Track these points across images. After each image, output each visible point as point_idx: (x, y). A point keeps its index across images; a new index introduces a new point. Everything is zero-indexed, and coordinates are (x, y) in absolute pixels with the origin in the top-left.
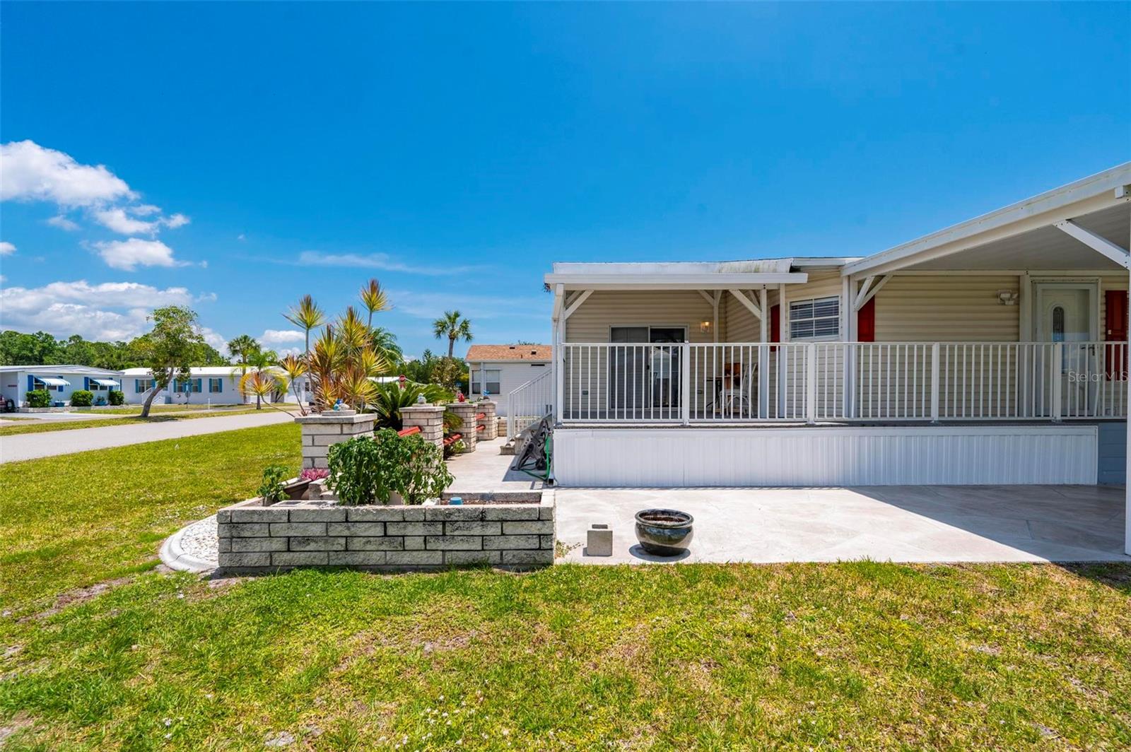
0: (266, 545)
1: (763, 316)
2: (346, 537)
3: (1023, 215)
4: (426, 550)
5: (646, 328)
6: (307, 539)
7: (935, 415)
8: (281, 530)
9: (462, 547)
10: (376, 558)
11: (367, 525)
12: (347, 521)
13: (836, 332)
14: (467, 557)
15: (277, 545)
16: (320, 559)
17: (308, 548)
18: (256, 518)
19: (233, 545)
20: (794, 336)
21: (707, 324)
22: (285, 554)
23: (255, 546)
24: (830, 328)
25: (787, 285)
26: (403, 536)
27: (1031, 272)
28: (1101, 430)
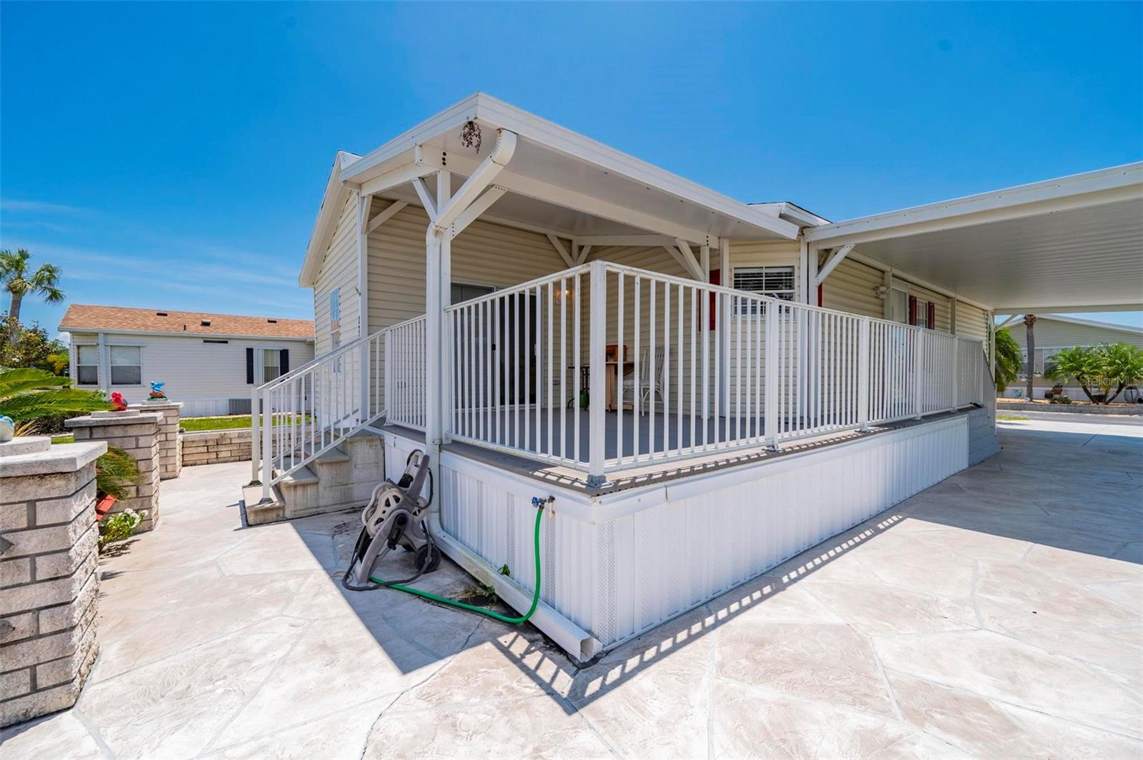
7: (919, 411)
27: (893, 270)
28: (970, 419)
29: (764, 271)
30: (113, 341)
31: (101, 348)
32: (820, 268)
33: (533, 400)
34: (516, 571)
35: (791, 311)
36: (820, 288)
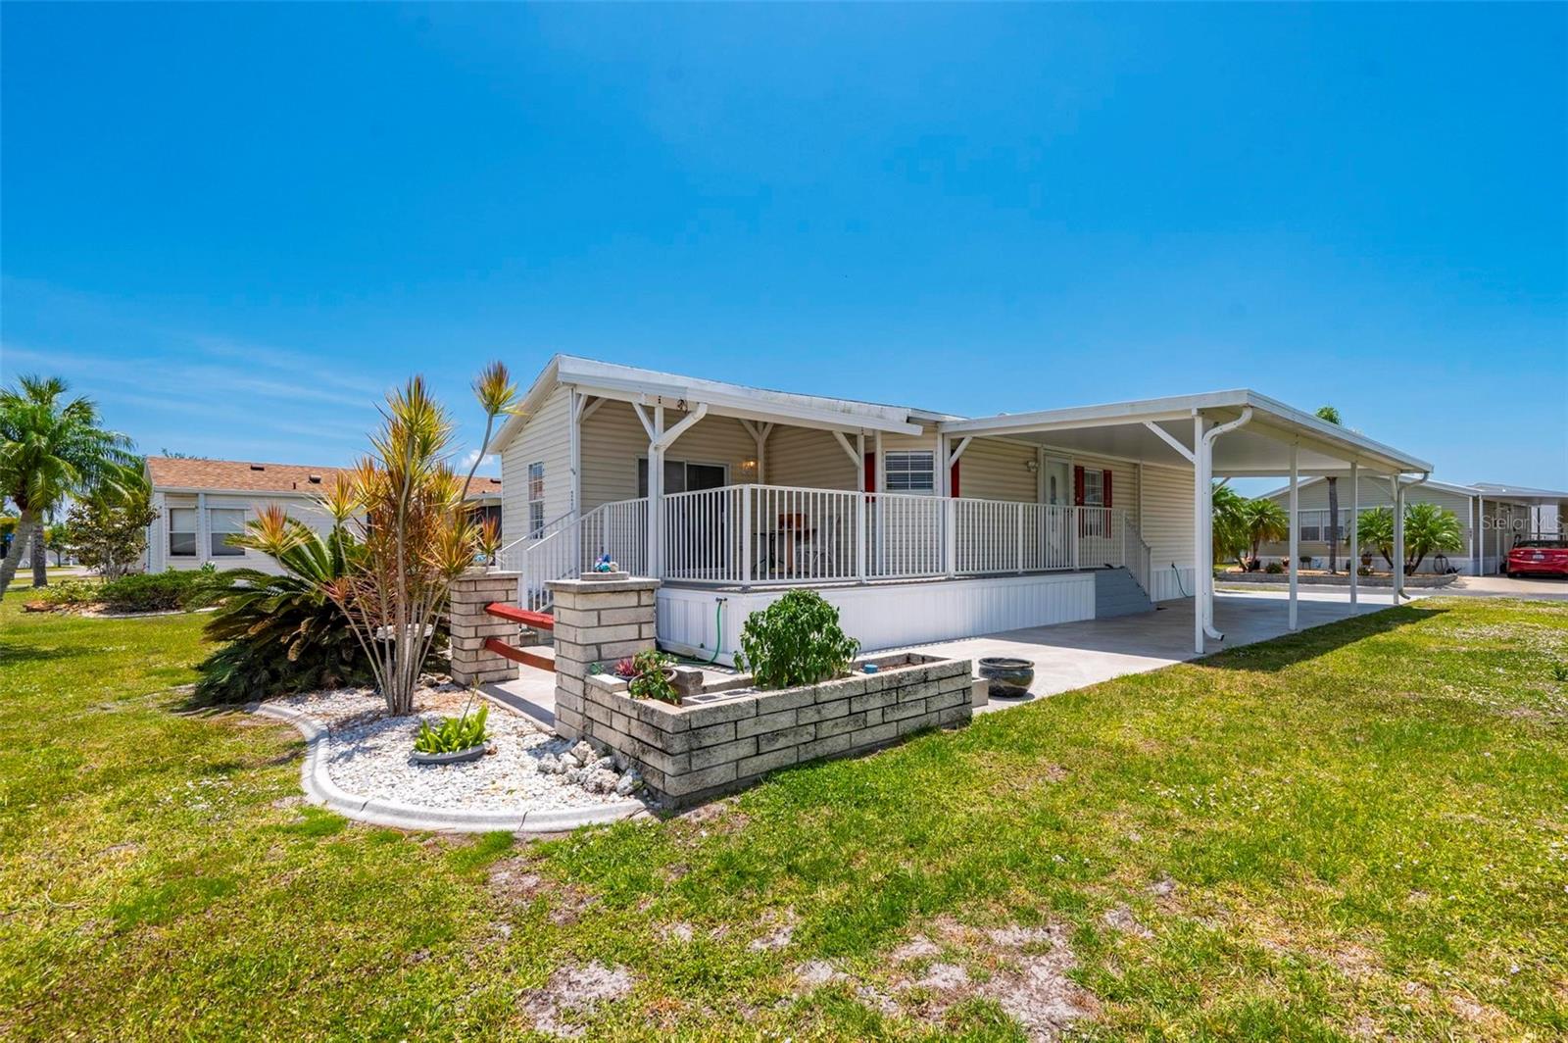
0: (733, 753)
1: (860, 462)
2: (815, 723)
3: (1129, 413)
4: (884, 723)
5: (681, 464)
6: (776, 734)
7: (1020, 569)
8: (748, 728)
9: (911, 714)
10: (841, 743)
11: (835, 704)
12: (816, 703)
13: (930, 486)
14: (914, 724)
15: (746, 748)
16: (789, 757)
17: (778, 745)
18: (720, 718)
19: (693, 761)
20: (889, 487)
21: (752, 463)
22: (754, 760)
23: (723, 755)
24: (924, 482)
25: (884, 433)
26: (865, 712)
27: (1045, 446)
28: (1097, 576)
29: (909, 454)
30: (214, 503)
31: (201, 511)
32: (953, 452)
33: (722, 566)
34: (707, 645)
35: (877, 500)
36: (955, 470)
